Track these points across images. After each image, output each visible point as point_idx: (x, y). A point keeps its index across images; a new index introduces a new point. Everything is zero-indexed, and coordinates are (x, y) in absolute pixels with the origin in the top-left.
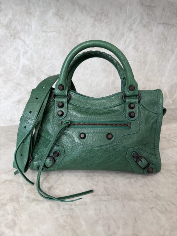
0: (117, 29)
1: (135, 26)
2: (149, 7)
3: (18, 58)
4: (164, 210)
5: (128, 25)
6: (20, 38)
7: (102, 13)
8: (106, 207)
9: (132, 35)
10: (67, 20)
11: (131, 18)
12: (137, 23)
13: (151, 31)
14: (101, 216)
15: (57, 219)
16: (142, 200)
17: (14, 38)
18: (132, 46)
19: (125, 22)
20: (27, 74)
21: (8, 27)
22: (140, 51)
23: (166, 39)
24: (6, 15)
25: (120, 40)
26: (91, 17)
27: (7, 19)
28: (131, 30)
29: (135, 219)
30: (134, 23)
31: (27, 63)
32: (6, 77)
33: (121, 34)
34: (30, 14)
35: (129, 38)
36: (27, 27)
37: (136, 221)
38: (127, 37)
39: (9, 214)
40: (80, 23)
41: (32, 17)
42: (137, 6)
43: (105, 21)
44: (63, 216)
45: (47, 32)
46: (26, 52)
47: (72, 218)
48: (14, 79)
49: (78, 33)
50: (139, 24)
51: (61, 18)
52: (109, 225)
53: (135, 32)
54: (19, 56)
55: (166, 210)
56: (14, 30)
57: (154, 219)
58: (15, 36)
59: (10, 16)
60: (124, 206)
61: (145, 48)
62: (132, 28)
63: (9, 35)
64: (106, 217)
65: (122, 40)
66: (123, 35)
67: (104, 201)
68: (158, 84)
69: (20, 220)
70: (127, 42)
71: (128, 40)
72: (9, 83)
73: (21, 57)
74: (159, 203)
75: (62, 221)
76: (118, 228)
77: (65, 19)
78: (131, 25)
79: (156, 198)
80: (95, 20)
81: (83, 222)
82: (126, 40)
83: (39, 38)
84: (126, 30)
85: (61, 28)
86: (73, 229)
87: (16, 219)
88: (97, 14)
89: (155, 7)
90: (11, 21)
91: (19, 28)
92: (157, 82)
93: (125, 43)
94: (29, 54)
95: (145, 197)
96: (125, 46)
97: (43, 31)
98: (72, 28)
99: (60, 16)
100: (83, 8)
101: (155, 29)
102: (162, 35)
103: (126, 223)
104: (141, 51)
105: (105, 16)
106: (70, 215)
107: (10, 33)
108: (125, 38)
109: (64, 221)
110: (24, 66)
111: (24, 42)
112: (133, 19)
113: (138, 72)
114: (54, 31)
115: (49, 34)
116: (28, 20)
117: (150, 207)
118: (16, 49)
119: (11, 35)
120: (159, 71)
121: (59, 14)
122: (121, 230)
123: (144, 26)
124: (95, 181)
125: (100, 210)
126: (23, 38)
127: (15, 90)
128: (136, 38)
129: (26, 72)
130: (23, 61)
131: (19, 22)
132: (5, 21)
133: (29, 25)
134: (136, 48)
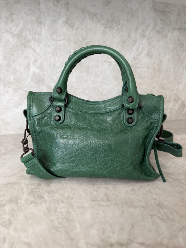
0: (129, 36)
1: (148, 32)
2: (163, 12)
3: (28, 67)
4: (165, 218)
5: (140, 31)
6: (31, 47)
7: (113, 21)
8: (104, 212)
9: (145, 41)
10: (77, 28)
11: (144, 24)
12: (150, 29)
13: (166, 36)
14: (97, 220)
15: (52, 221)
16: (143, 207)
17: (25, 47)
18: (145, 52)
19: (137, 29)
20: (37, 82)
21: (19, 36)
22: (154, 57)
23: (183, 44)
24: (18, 25)
25: (133, 46)
26: (102, 24)
27: (19, 29)
28: (144, 36)
29: (132, 224)
30: (147, 29)
31: (37, 71)
32: (16, 85)
33: (134, 41)
34: (40, 23)
35: (142, 45)
36: (37, 36)
37: (133, 227)
38: (139, 43)
39: (6, 214)
40: (90, 31)
41: (42, 26)
42: (150, 12)
43: (116, 28)
44: (59, 218)
45: (57, 40)
46: (36, 61)
47: (68, 220)
48: (25, 87)
49: (88, 41)
50: (152, 30)
51: (71, 26)
52: (104, 230)
53: (148, 38)
54: (29, 64)
55: (168, 218)
56: (24, 39)
57: (153, 226)
58: (25, 44)
59: (21, 26)
60: (123, 212)
61: (159, 55)
62: (145, 34)
63: (20, 44)
64: (102, 222)
65: (135, 46)
66: (135, 41)
67: (103, 206)
68: (175, 92)
69: (16, 220)
70: (140, 49)
71: (141, 46)
72: (20, 91)
73: (32, 65)
74: (161, 210)
75: (57, 223)
76: (114, 233)
77: (76, 27)
78: (143, 31)
79: (159, 205)
80: (106, 27)
81: (78, 226)
82: (138, 47)
83: (49, 47)
84: (138, 36)
85: (72, 36)
86: (66, 230)
87: (12, 218)
88: (108, 21)
89: (169, 12)
90: (21, 31)
91: (30, 37)
92: (174, 90)
93: (138, 49)
94: (39, 62)
95: (147, 205)
96: (137, 53)
97: (53, 40)
98: (82, 36)
99: (69, 24)
100: (93, 16)
101: (169, 35)
102: (178, 40)
103: (123, 228)
104: (155, 58)
105: (116, 22)
106: (65, 218)
107: (21, 42)
108: (138, 44)
109: (59, 223)
110: (34, 74)
111: (35, 51)
112: (145, 25)
113: (152, 79)
114: (64, 39)
115: (59, 42)
116: (38, 30)
117: (150, 214)
118: (26, 57)
119: (22, 44)
120: (175, 79)
121: (69, 23)
122: (116, 235)
123: (158, 32)
124: (97, 187)
125: (97, 214)
126: (33, 47)
128: (149, 44)
129: (36, 80)
130: (33, 69)
131: (30, 31)
132: (16, 30)
133: (40, 34)
134: (149, 55)
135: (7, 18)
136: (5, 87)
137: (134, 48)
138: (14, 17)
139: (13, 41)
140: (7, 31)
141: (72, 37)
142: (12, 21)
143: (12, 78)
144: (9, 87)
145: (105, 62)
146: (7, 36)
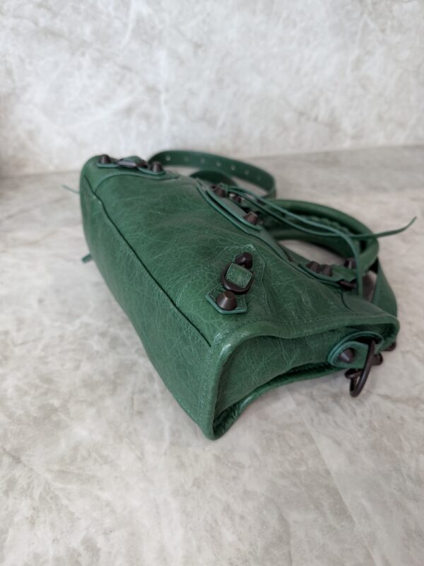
20: (147, 42)
31: (146, 10)
32: (99, 51)
48: (118, 56)
57: (405, 369)
72: (107, 65)
110: (140, 20)
127: (120, 83)
129: (144, 37)
130: (138, 7)
136: (73, 54)
143: (87, 30)
144: (83, 54)
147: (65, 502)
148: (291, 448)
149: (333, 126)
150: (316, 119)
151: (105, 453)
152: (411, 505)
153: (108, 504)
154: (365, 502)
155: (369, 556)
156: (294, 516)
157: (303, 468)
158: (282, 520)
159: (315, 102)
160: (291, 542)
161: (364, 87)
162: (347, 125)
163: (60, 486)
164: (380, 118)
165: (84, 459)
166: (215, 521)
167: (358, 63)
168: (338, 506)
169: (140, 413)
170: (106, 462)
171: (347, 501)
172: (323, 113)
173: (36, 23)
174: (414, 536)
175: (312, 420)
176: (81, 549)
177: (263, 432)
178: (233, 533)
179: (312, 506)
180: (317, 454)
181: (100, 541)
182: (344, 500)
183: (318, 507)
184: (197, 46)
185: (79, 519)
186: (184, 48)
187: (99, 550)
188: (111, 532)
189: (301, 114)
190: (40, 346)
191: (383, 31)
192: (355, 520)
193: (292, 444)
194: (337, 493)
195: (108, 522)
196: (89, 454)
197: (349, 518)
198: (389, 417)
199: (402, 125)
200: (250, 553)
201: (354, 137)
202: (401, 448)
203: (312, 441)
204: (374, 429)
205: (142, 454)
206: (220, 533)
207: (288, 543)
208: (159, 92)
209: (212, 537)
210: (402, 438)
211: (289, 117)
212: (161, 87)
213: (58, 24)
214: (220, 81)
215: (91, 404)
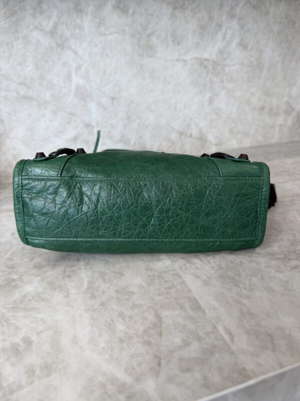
0: (211, 18)
1: (238, 9)
3: (69, 77)
5: (227, 8)
6: (70, 48)
9: (234, 24)
10: (134, 13)
12: (242, 4)
13: (267, 13)
17: (62, 49)
18: (236, 41)
19: (221, 6)
20: (83, 99)
21: (53, 33)
22: (250, 47)
23: (294, 23)
24: (49, 18)
25: (216, 34)
26: (168, 4)
27: (51, 22)
28: (232, 16)
30: (237, 5)
31: (81, 82)
32: (55, 106)
33: (218, 24)
34: (81, 11)
35: (230, 30)
36: (77, 31)
38: (227, 28)
40: (152, 16)
41: (84, 15)
43: (190, 8)
45: (106, 35)
46: (79, 68)
48: (66, 107)
49: (150, 31)
50: (245, 5)
51: (125, 11)
53: (239, 19)
54: (70, 73)
56: (60, 37)
58: (62, 45)
59: (54, 18)
61: (258, 42)
62: (234, 13)
63: (55, 45)
65: (220, 33)
66: (220, 26)
68: (285, 99)
70: (228, 37)
71: (230, 32)
72: (60, 113)
73: (73, 74)
77: (131, 12)
78: (232, 9)
80: (175, 8)
82: (226, 34)
83: (96, 45)
84: (224, 17)
85: (126, 26)
90: (56, 25)
91: (67, 33)
92: (283, 96)
93: (224, 38)
94: (83, 69)
96: (224, 44)
97: (101, 34)
98: (141, 24)
99: (122, 10)
101: (272, 10)
102: (286, 18)
104: (252, 49)
107: (56, 43)
108: (224, 29)
110: (78, 87)
111: (76, 53)
113: (249, 82)
114: (115, 32)
115: (109, 38)
116: (78, 21)
118: (65, 64)
119: (58, 45)
120: (285, 78)
121: (121, 7)
123: (254, 7)
126: (73, 47)
127: (68, 123)
128: (242, 28)
129: (81, 96)
130: (76, 80)
131: (67, 25)
132: (48, 25)
133: (81, 28)
134: (243, 45)
135: (34, 9)
136: (40, 108)
137: (219, 37)
138: (44, 6)
139: (46, 41)
140: (36, 28)
141: (127, 28)
142: (42, 12)
143: (48, 95)
144: (46, 108)
145: (178, 60)
146: (36, 35)
147: (13, 321)
148: (166, 281)
149: (202, 139)
150: (191, 136)
151: (43, 296)
152: (245, 301)
153: (42, 320)
154: (213, 303)
155: (215, 327)
156: (165, 313)
157: (174, 290)
158: (158, 316)
159: (189, 126)
160: (163, 326)
161: (217, 114)
162: (211, 138)
163: (12, 314)
164: (231, 131)
165: (29, 300)
166: (113, 321)
167: (211, 101)
168: (195, 306)
169: (69, 276)
170: (43, 301)
171: (202, 303)
172: (194, 132)
173: (18, 93)
174: (246, 315)
175: (181, 268)
176: (21, 343)
177: (149, 276)
178: (124, 325)
179: (178, 308)
180: (183, 283)
181: (34, 338)
182: (200, 302)
183: (182, 307)
184: (113, 99)
185: (21, 328)
186: (105, 101)
187: (32, 342)
188: (42, 332)
189: (181, 134)
190: (9, 253)
191: (222, 82)
192: (206, 311)
193: (167, 280)
194: (196, 300)
195: (40, 328)
196: (33, 297)
197: (203, 311)
198: (232, 262)
199: (246, 135)
200: (134, 334)
201: (217, 145)
202: (240, 276)
203: (180, 277)
204: (222, 268)
205: (68, 295)
206: (115, 326)
207: (160, 327)
208: (93, 127)
209: (110, 328)
210: (240, 271)
211: (174, 136)
212: (94, 124)
213: (31, 93)
214: (129, 118)
215: (38, 275)
